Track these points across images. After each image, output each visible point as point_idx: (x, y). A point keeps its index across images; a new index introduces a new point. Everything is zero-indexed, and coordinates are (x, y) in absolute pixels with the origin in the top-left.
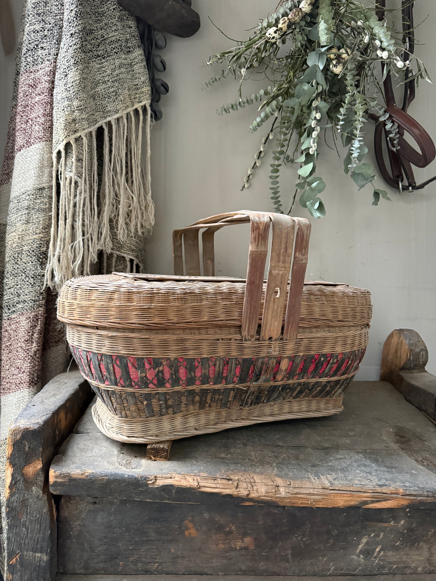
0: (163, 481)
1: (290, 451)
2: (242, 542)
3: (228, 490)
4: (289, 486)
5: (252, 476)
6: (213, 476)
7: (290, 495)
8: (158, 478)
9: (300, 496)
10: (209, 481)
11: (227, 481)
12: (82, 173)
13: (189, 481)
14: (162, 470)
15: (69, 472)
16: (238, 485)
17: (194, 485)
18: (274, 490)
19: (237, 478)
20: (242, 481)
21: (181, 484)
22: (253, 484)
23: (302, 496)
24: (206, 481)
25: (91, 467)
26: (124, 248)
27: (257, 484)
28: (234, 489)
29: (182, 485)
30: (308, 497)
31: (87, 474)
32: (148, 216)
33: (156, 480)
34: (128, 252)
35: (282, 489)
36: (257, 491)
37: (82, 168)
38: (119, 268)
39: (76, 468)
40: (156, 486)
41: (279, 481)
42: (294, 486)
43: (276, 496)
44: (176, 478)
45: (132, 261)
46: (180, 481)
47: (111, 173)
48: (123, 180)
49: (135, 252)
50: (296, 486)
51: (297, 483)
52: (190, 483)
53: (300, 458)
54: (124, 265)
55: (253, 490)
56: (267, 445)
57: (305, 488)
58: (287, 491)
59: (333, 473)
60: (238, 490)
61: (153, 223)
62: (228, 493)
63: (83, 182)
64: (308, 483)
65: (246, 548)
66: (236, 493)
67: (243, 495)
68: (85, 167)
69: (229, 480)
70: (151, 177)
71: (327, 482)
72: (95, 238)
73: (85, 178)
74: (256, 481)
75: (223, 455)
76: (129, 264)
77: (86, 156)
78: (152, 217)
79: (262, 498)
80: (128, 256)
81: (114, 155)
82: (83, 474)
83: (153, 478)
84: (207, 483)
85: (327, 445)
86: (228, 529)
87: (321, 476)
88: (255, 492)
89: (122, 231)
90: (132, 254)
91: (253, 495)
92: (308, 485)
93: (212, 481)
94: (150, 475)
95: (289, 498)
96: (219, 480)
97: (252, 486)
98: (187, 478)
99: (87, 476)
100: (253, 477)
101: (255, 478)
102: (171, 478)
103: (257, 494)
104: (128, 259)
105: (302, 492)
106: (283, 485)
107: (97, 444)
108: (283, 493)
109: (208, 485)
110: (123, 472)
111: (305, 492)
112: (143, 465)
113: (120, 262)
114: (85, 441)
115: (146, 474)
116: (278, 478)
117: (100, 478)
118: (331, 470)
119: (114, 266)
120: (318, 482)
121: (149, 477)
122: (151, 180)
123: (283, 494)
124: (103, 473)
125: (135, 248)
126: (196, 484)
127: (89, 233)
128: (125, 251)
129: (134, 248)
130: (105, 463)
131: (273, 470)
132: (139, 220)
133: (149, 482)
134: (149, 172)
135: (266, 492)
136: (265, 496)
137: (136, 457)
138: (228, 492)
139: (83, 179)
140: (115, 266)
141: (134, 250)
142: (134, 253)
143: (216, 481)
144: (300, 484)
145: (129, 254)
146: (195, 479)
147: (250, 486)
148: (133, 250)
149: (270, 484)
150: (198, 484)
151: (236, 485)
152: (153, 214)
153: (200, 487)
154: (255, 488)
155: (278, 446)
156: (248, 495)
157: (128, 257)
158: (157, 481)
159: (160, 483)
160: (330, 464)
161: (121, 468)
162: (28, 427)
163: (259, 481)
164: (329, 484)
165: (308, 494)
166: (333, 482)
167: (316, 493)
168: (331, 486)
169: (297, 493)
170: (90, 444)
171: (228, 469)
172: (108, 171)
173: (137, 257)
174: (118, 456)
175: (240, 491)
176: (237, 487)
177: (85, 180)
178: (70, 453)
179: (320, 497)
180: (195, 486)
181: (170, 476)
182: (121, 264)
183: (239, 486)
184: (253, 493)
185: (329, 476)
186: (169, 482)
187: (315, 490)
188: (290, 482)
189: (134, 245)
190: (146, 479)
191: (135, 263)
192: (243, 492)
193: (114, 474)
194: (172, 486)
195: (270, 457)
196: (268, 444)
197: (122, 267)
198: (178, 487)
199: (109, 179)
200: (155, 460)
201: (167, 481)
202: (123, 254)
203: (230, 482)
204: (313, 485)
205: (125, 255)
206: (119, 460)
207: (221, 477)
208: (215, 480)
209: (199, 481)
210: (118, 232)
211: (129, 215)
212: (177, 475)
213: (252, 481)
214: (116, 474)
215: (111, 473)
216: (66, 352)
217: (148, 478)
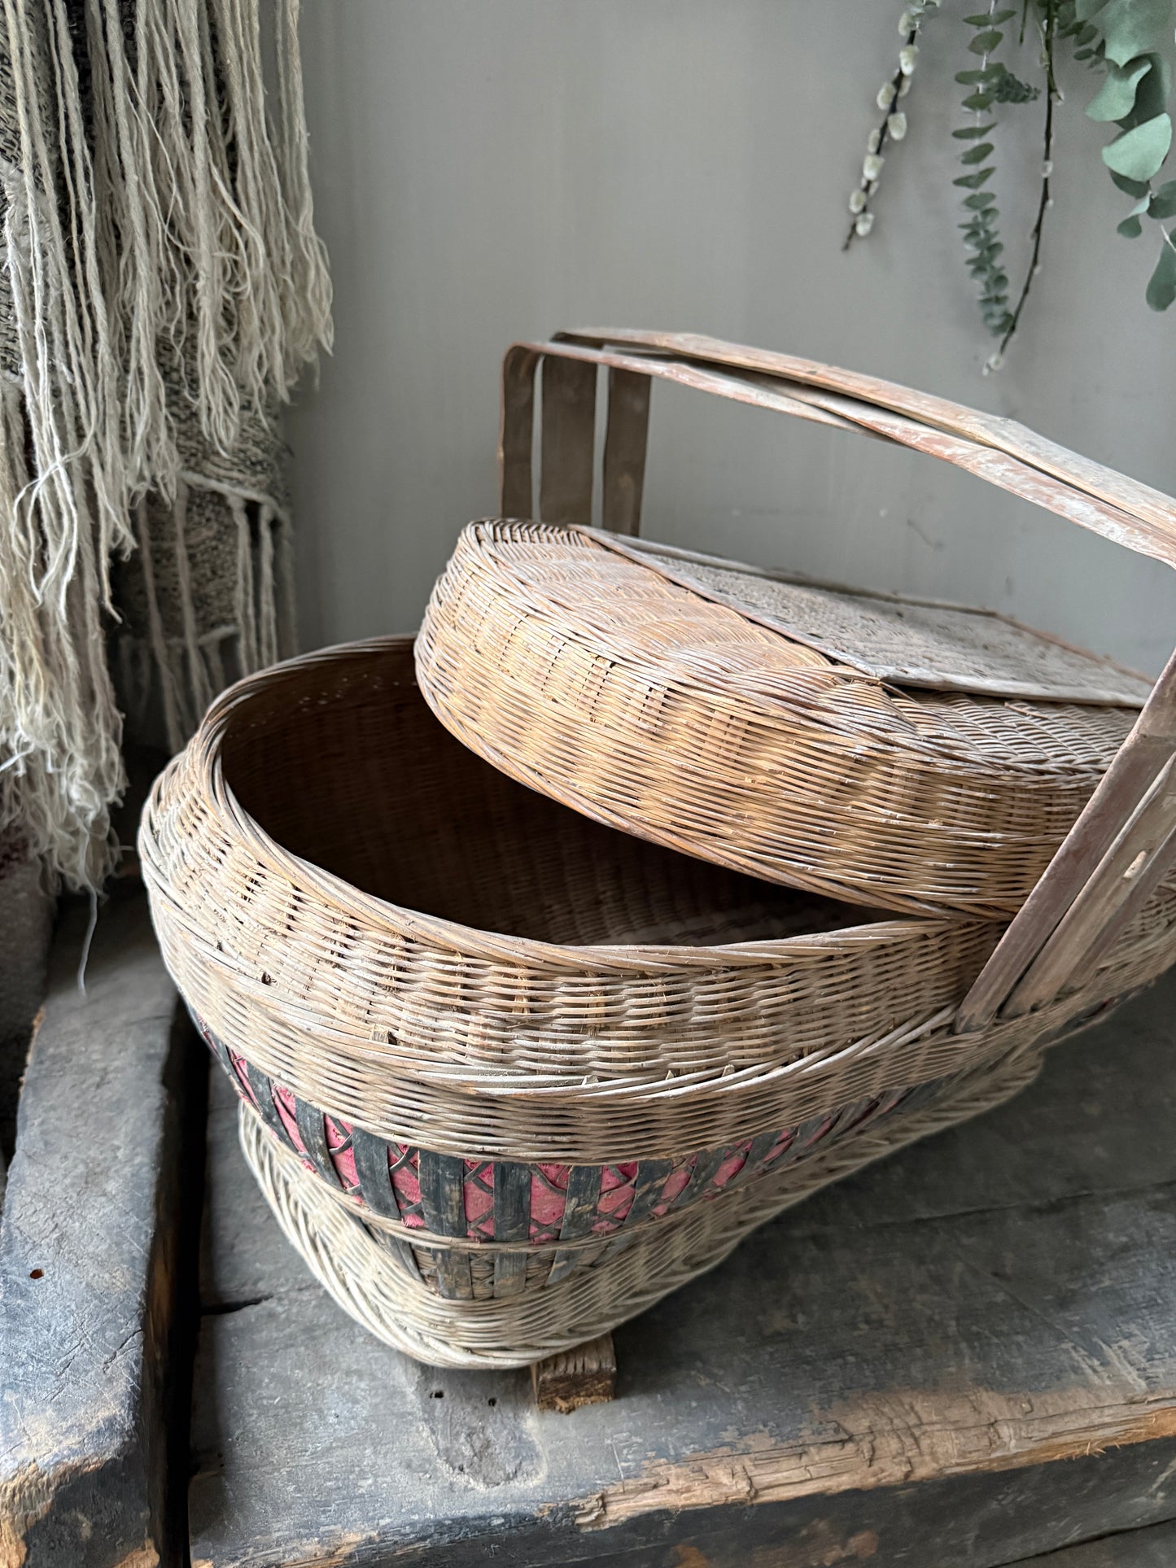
0: (632, 1504)
1: (965, 1241)
2: (844, 1547)
3: (845, 1478)
4: (1029, 1416)
5: (907, 1400)
6: (792, 1442)
7: (1031, 1445)
8: (611, 1499)
9: (1062, 1440)
10: (785, 1464)
11: (838, 1447)
12: (16, 132)
13: (718, 1484)
14: (610, 1456)
15: (273, 1558)
16: (873, 1450)
17: (739, 1492)
18: (986, 1442)
19: (866, 1423)
20: (881, 1432)
21: (694, 1501)
22: (917, 1432)
23: (1069, 1438)
24: (775, 1467)
25: (354, 1513)
26: (216, 459)
27: (928, 1428)
28: (865, 1468)
29: (700, 1500)
30: (1086, 1436)
31: (346, 1550)
32: (308, 310)
33: (604, 1506)
34: (235, 474)
35: (1006, 1431)
36: (933, 1454)
37: (11, 101)
38: (199, 539)
39: (300, 1536)
40: (607, 1526)
41: (993, 1404)
42: (1044, 1414)
43: (994, 1456)
44: (673, 1480)
45: (252, 509)
46: (688, 1490)
47: (145, 116)
48: (199, 154)
49: (264, 471)
50: (1051, 1412)
51: (1052, 1402)
52: (725, 1490)
53: (1008, 1270)
54: (221, 523)
55: (921, 1454)
56: (886, 1226)
57: (1075, 1412)
58: (1023, 1434)
59: (1133, 1328)
60: (875, 1467)
61: (328, 340)
62: (848, 1487)
63: (28, 179)
64: (1082, 1392)
65: (851, 1559)
66: (872, 1480)
67: (892, 1479)
68: (27, 99)
69: (843, 1442)
70: (308, 129)
71: (1135, 1374)
72: (111, 444)
73: (35, 156)
74: (925, 1418)
75: (779, 1321)
76: (241, 521)
77: (20, 34)
78: (322, 316)
79: (948, 1471)
80: (238, 490)
81: (147, 24)
82: (331, 1555)
83: (594, 1503)
84: (777, 1472)
85: (1057, 1189)
86: (804, 1532)
87: (1104, 1346)
88: (927, 1458)
89: (218, 403)
90: (253, 480)
91: (922, 1472)
92: (1083, 1400)
93: (793, 1462)
94: (583, 1497)
95: (1030, 1452)
96: (813, 1450)
97: (916, 1440)
98: (711, 1473)
99: (351, 1556)
100: (912, 1408)
101: (918, 1408)
102: (655, 1487)
103: (935, 1465)
104: (236, 504)
105: (1072, 1426)
106: (1009, 1417)
107: (324, 1366)
108: (1013, 1443)
109: (780, 1477)
110: (481, 1510)
111: (1076, 1426)
112: (539, 1448)
113: (200, 515)
114: (272, 1357)
115: (569, 1493)
116: (991, 1394)
117: (399, 1553)
118: (1121, 1312)
119: (179, 529)
120: (1108, 1382)
121: (581, 1502)
122: (309, 139)
123: (1013, 1447)
124: (408, 1529)
125: (261, 455)
126: (744, 1486)
127: (89, 433)
128: (222, 472)
129: (256, 453)
130: (402, 1478)
131: (958, 1354)
132: (276, 338)
133: (581, 1520)
134: (300, 105)
135: (963, 1454)
136: (958, 1465)
137: (492, 1402)
138: (844, 1482)
139: (26, 165)
140: (187, 532)
141: (260, 463)
142: (261, 477)
143: (805, 1459)
144: (1060, 1402)
145: (240, 483)
146: (738, 1468)
147: (909, 1441)
148: (253, 464)
149: (971, 1422)
150: (751, 1485)
151: (867, 1456)
152: (327, 306)
153: (757, 1492)
154: (925, 1443)
155: (919, 1221)
156: (907, 1475)
157: (237, 494)
158: (610, 1508)
159: (621, 1510)
160: (1107, 1283)
161: (466, 1489)
162: (75, 1460)
163: (935, 1418)
164: (1143, 1384)
165: (1086, 1429)
166: (1151, 1372)
167: (1107, 1420)
168: (1152, 1392)
169: (1055, 1435)
170: (298, 1373)
171: (824, 1390)
172: (128, 109)
173: (271, 490)
174: (429, 1419)
175: (883, 1471)
176: (871, 1460)
177: (36, 167)
178: (243, 1452)
179: (1119, 1428)
180: (742, 1496)
181: (652, 1481)
182: (208, 520)
183: (878, 1453)
184: (923, 1463)
185: (1125, 1343)
186: (650, 1501)
187: (1107, 1412)
188: (1029, 1402)
189: (257, 444)
190: (571, 1510)
191: (265, 515)
192: (892, 1472)
193: (450, 1528)
194: (664, 1513)
195: (923, 1288)
196: (887, 1219)
197: (211, 534)
198: (683, 1512)
199: (137, 152)
200: (570, 1410)
201: (644, 1502)
202: (214, 484)
203: (850, 1447)
204: (1098, 1398)
205: (224, 488)
206: (442, 1444)
207: (821, 1439)
208: (800, 1455)
209: (753, 1472)
210: (200, 404)
211: (229, 317)
212: (674, 1470)
213: (912, 1420)
214: (462, 1521)
215: (439, 1524)
216: (42, 893)
217: (576, 1508)
